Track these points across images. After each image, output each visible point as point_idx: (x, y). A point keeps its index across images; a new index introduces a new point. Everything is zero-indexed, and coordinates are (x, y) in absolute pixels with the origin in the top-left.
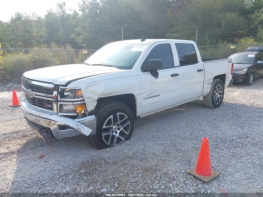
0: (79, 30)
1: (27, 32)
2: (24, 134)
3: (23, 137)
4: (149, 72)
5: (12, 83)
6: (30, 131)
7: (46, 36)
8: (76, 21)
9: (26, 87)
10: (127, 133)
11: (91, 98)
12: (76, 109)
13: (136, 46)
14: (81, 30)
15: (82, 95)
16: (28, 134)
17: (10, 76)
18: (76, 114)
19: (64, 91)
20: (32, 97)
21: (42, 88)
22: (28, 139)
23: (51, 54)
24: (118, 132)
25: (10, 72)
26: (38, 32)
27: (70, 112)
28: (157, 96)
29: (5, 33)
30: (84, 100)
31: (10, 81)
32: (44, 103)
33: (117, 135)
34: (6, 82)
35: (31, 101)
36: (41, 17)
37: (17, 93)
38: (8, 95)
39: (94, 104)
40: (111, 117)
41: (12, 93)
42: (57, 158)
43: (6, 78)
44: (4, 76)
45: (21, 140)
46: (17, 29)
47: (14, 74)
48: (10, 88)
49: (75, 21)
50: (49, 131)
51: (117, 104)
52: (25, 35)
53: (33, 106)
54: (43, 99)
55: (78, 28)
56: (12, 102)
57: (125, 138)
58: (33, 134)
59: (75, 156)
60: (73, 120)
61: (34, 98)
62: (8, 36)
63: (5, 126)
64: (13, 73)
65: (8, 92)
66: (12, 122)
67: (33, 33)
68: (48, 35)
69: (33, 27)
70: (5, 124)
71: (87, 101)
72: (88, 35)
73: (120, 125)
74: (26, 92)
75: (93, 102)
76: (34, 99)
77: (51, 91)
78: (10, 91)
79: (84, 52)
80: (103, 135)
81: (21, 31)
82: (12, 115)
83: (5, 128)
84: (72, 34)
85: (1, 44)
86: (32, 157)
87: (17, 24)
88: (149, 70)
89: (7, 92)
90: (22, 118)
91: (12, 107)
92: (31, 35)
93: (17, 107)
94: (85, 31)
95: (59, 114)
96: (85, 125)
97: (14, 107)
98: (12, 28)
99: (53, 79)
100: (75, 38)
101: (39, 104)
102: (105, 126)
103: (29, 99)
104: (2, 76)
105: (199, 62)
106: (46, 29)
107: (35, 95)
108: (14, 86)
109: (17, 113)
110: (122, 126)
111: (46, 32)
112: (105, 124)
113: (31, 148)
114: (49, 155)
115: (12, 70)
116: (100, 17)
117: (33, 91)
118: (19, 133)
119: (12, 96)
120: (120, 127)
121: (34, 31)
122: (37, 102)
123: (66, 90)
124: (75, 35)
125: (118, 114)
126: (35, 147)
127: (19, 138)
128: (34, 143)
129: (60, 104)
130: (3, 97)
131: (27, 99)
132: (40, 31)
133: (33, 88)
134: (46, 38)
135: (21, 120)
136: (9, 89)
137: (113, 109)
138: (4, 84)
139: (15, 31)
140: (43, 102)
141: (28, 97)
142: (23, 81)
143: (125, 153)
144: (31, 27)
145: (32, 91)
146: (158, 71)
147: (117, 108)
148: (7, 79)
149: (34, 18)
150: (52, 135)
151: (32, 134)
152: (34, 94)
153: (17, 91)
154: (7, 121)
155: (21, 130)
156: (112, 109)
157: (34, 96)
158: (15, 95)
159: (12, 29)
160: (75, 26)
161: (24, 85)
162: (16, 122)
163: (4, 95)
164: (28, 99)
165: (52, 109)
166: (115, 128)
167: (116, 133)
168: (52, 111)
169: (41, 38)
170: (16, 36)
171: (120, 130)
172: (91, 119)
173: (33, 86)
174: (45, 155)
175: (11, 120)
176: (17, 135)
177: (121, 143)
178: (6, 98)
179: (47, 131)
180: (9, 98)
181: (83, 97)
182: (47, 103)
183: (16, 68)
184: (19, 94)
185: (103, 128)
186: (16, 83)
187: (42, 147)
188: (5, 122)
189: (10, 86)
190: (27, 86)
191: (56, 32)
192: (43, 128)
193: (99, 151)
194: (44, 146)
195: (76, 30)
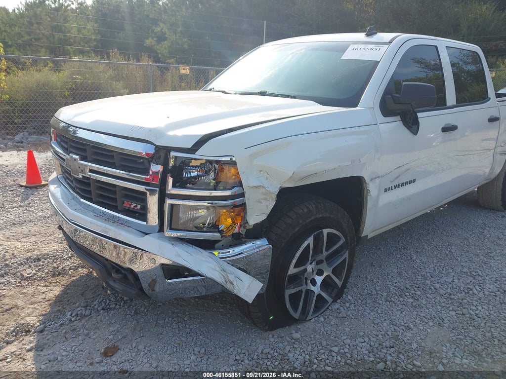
0: (163, 31)
1: (57, 29)
2: (55, 265)
3: (53, 276)
4: (398, 118)
5: (26, 133)
6: (70, 257)
7: (95, 40)
8: (157, 10)
9: (62, 147)
10: (339, 283)
11: (263, 190)
12: (218, 220)
13: (356, 46)
14: (166, 30)
15: (237, 180)
16: (67, 268)
17: (21, 116)
18: (217, 236)
19: (184, 164)
20: (81, 177)
21: (114, 154)
22: (65, 280)
23: (110, 73)
24: (319, 279)
25: (20, 107)
26: (79, 31)
27: (199, 229)
28: (410, 182)
29: (13, 31)
30: (242, 195)
31: (22, 127)
32: (118, 196)
33: (316, 289)
34: (12, 129)
35: (78, 188)
36: (85, 2)
37: (36, 154)
38: (16, 159)
39: (267, 206)
40: (310, 241)
41: (27, 156)
42: (154, 356)
43: (13, 122)
44: (8, 117)
45: (48, 284)
46: (38, 23)
47: (30, 112)
48: (22, 142)
49: (155, 11)
50: (130, 277)
51: (322, 205)
52: (53, 35)
53: (82, 200)
54: (115, 186)
55: (161, 25)
56: (25, 177)
57: (333, 295)
58: (78, 267)
59: (205, 350)
60: (208, 254)
61: (88, 179)
62: (20, 35)
63: (8, 238)
64: (28, 109)
65: (18, 151)
66: (25, 229)
67: (69, 32)
68: (99, 37)
69: (71, 20)
70: (8, 233)
71: (250, 199)
72: (180, 42)
73: (325, 262)
74: (64, 160)
75: (266, 199)
76: (87, 181)
77: (143, 163)
78: (22, 149)
79: (183, 72)
80: (288, 292)
81: (45, 27)
82: (26, 209)
83: (6, 243)
84: (148, 38)
85: (2, 45)
86: (81, 348)
87: (38, 12)
88: (398, 111)
89: (15, 152)
90: (49, 217)
91: (26, 187)
92: (64, 36)
93: (36, 187)
94: (175, 32)
95: (168, 233)
96: (240, 269)
97: (30, 188)
98: (28, 20)
99: (151, 130)
100: (154, 45)
101: (101, 196)
102: (295, 267)
103: (72, 182)
104: (4, 117)
105: (490, 99)
106: (96, 25)
107: (91, 171)
108: (29, 139)
109: (36, 205)
110: (329, 264)
111: (97, 31)
112: (294, 261)
113: (77, 315)
114: (129, 346)
115: (27, 105)
116: (207, 6)
117: (84, 158)
118: (43, 262)
119: (26, 162)
120: (323, 266)
121: (72, 27)
122: (95, 192)
123: (194, 163)
124: (155, 39)
125: (326, 231)
126: (88, 312)
127: (42, 279)
128: (82, 295)
129: (172, 206)
130: (6, 163)
131: (66, 179)
132: (85, 28)
133: (85, 150)
134: (95, 43)
135: (47, 223)
136: (19, 144)
137: (313, 218)
138: (7, 134)
139: (34, 28)
140: (115, 193)
141: (70, 175)
142: (55, 129)
143: (347, 346)
144: (66, 20)
145: (81, 160)
146: (419, 115)
147: (321, 216)
148: (16, 124)
149: (73, 4)
150: (141, 289)
151: (76, 268)
152: (88, 168)
153: (37, 150)
154: (14, 224)
155: (48, 254)
156: (310, 220)
157: (88, 174)
158: (31, 160)
159: (28, 22)
160: (155, 22)
161: (57, 140)
162: (35, 228)
163: (8, 158)
164: (69, 179)
165: (142, 215)
166: (313, 272)
167: (314, 282)
168: (145, 223)
169: (86, 43)
170: (36, 37)
171: (324, 275)
172: (258, 250)
173: (86, 145)
174: (119, 343)
175: (21, 223)
176: (37, 269)
177: (324, 311)
178: (12, 165)
179: (125, 277)
180: (20, 166)
181: (240, 184)
182: (126, 196)
183: (36, 100)
184: (42, 158)
185: (289, 273)
186: (35, 133)
187: (106, 314)
188: (8, 227)
189: (22, 138)
190: (66, 143)
191: (116, 33)
192: (113, 267)
193: (272, 337)
194: (111, 309)
195: (156, 31)
